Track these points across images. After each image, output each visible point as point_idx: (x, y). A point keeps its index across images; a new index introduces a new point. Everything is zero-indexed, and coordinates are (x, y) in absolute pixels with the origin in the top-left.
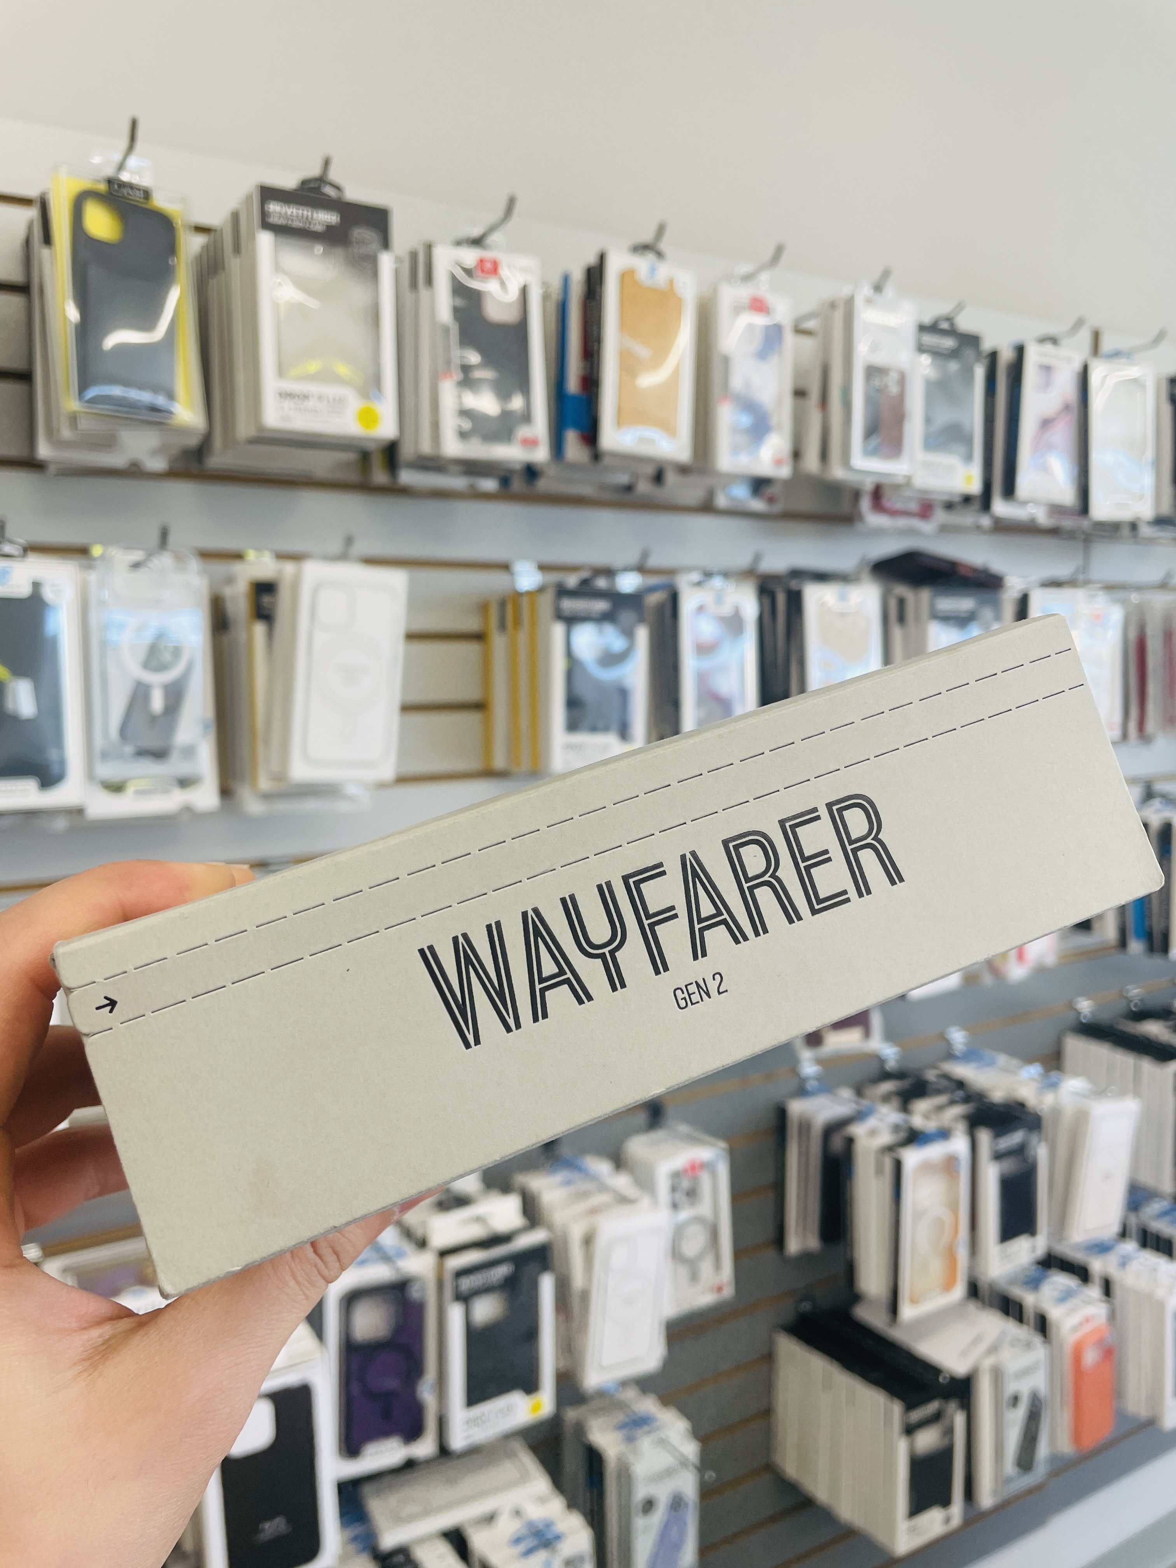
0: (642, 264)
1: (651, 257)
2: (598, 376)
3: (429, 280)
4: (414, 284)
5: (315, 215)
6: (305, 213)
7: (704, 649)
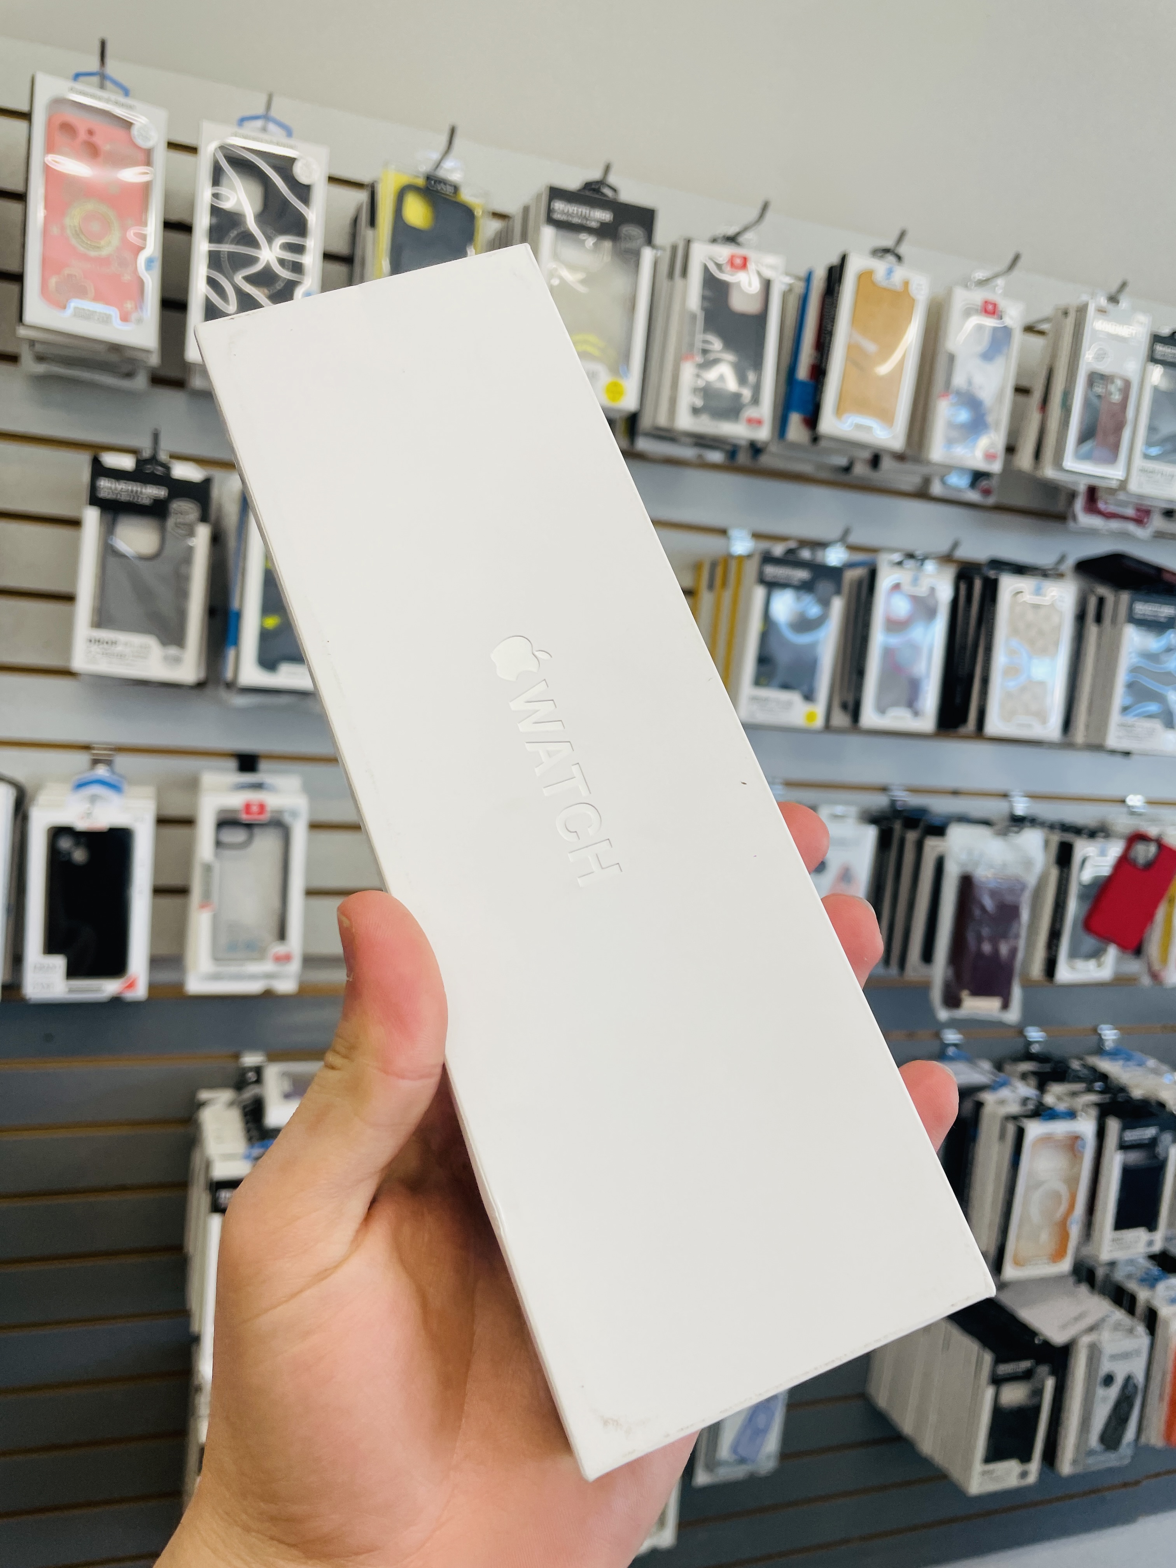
0: (880, 267)
1: (891, 258)
2: (826, 366)
3: (684, 272)
4: (671, 275)
5: (592, 213)
6: (584, 211)
7: (895, 626)
